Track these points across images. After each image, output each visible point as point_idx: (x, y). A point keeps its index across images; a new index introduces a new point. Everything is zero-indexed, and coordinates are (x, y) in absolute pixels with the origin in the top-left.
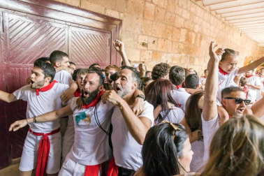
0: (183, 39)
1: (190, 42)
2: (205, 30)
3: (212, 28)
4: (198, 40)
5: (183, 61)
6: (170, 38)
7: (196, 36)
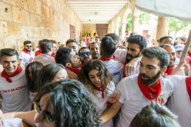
0: (39, 12)
1: (46, 15)
2: (55, 6)
3: (59, 4)
4: (52, 14)
5: (43, 35)
6: (26, 8)
7: (50, 10)
